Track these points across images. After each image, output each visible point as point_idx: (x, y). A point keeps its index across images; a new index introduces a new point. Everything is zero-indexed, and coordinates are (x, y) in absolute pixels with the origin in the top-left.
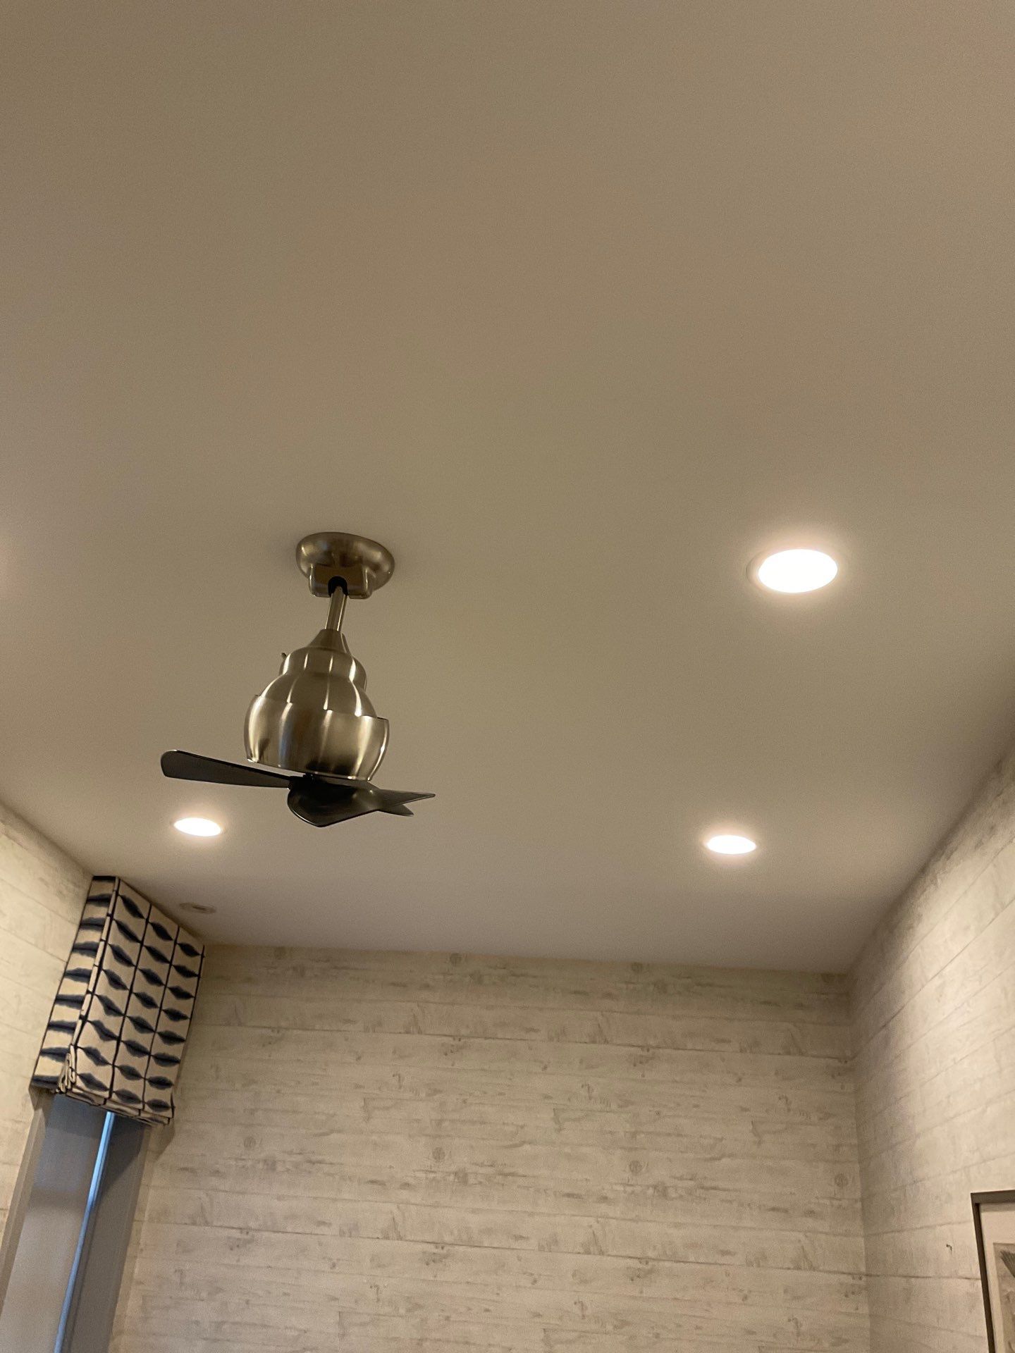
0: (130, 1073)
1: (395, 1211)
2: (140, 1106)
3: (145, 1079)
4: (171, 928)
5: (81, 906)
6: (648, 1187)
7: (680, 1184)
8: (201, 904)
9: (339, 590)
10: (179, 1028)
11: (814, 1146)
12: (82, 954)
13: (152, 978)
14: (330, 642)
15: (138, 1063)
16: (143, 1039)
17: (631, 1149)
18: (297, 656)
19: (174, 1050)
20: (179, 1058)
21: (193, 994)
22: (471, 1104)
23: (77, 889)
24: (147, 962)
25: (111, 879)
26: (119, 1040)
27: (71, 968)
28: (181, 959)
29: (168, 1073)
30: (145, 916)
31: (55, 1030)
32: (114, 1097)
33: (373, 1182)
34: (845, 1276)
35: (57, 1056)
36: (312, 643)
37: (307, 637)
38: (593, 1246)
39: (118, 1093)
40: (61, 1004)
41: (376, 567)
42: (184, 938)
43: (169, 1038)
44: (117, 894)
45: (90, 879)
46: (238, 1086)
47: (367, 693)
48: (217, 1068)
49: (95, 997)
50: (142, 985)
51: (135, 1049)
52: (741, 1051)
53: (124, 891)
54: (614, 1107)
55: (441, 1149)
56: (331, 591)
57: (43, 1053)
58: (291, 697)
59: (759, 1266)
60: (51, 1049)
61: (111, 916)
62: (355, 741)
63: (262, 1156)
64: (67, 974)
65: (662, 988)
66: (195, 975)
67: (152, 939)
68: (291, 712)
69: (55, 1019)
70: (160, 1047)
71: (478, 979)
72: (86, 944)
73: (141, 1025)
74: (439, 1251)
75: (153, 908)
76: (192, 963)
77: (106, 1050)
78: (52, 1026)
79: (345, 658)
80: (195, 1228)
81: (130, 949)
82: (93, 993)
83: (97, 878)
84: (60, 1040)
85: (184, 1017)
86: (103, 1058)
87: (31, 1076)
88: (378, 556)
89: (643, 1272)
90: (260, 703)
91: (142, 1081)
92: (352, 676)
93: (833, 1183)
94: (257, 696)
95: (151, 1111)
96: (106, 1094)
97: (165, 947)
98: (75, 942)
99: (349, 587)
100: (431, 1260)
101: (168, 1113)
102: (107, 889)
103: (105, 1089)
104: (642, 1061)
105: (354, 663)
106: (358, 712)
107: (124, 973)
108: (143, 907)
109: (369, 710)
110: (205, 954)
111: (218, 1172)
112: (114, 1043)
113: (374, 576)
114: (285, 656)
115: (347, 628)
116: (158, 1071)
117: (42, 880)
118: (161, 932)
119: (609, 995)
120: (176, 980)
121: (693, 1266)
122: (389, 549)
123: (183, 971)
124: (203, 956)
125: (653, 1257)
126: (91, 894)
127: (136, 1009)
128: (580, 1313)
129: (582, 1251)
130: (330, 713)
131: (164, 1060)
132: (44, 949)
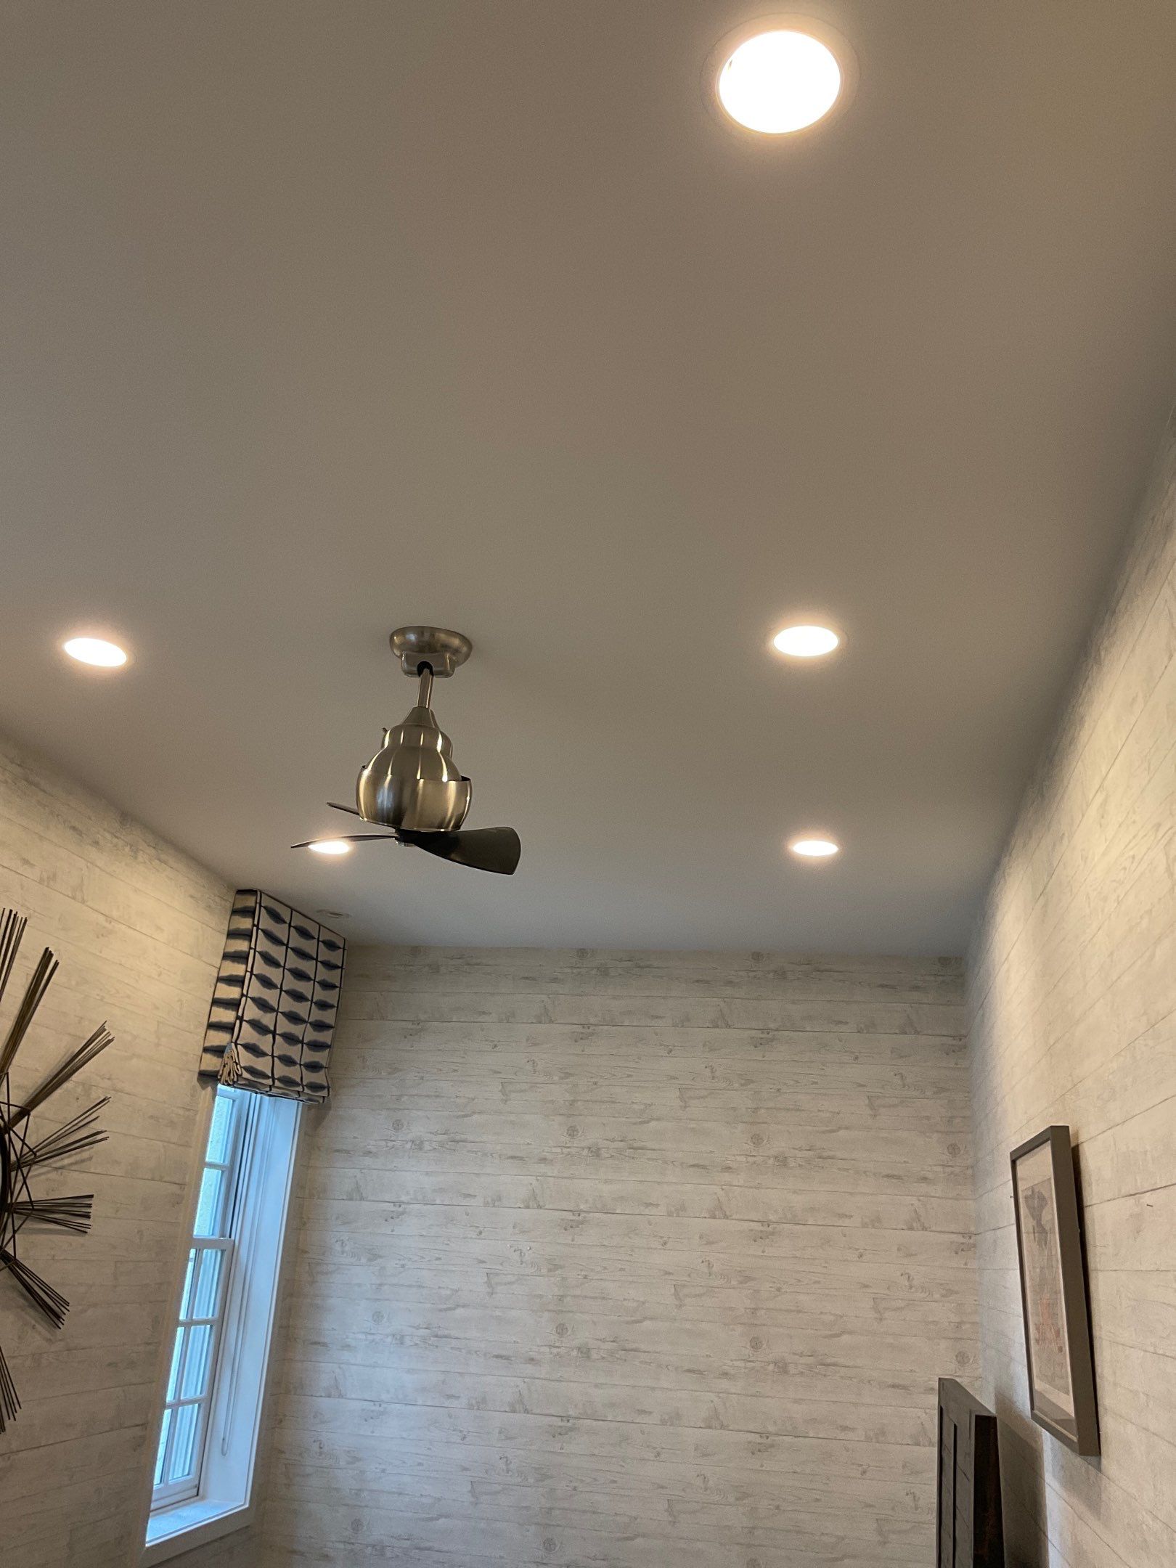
0: (288, 1061)
1: (534, 1182)
2: (300, 1089)
3: (300, 1065)
4: (313, 929)
5: (228, 917)
6: (769, 1157)
7: (799, 1154)
8: (336, 911)
9: (426, 671)
10: (328, 1017)
11: (928, 1118)
12: (233, 961)
13: (299, 975)
14: (421, 720)
15: (294, 1052)
16: (297, 1030)
17: (752, 1123)
18: (395, 732)
19: (325, 1037)
20: (329, 1044)
21: (338, 984)
22: (602, 1086)
23: (223, 902)
24: (294, 962)
25: (252, 892)
26: (274, 1033)
27: (223, 974)
28: (325, 954)
29: (321, 1057)
30: (288, 922)
31: (214, 1030)
32: (277, 1083)
33: (512, 1157)
34: (955, 1235)
35: (218, 1053)
36: (407, 720)
37: (400, 715)
38: (718, 1211)
39: (279, 1079)
40: (218, 1006)
41: (456, 651)
42: (325, 936)
43: (320, 1026)
44: (260, 906)
45: (233, 893)
46: (384, 1074)
47: (453, 760)
48: (364, 1058)
49: (248, 999)
50: (291, 983)
51: (290, 1039)
52: (859, 1032)
53: (266, 902)
54: (736, 1085)
55: (575, 1127)
56: (420, 672)
57: (206, 1050)
58: (392, 769)
59: (873, 1227)
60: (212, 1047)
61: (257, 926)
62: (445, 801)
63: (410, 1137)
64: (220, 979)
65: (781, 975)
66: (338, 967)
67: (296, 941)
68: (391, 780)
69: (213, 1019)
70: (311, 1035)
71: (604, 971)
72: (235, 952)
73: (294, 1018)
74: (576, 1218)
75: (294, 912)
76: (335, 957)
77: (265, 1043)
78: (211, 1026)
79: (433, 732)
80: (350, 1202)
81: (277, 952)
82: (247, 996)
83: (241, 892)
84: (219, 1038)
85: (332, 1006)
86: (262, 1051)
87: (197, 1070)
88: (456, 642)
89: (765, 1233)
90: (366, 773)
91: (298, 1066)
92: (439, 748)
93: (946, 1151)
94: (364, 767)
95: (309, 1092)
96: (269, 1082)
97: (309, 947)
98: (224, 949)
99: (434, 669)
100: (568, 1226)
101: (324, 1093)
102: (250, 902)
103: (266, 1077)
104: (764, 1040)
105: (440, 736)
106: (445, 778)
107: (274, 974)
108: (285, 914)
109: (454, 775)
110: (346, 947)
111: (370, 1152)
112: (270, 1036)
113: (454, 658)
114: (386, 731)
115: (436, 705)
116: (310, 1056)
117: (192, 897)
118: (304, 933)
119: (730, 983)
120: (323, 974)
121: (813, 1228)
122: (466, 636)
123: (329, 965)
124: (344, 949)
125: (774, 1220)
126: (236, 907)
127: (288, 1004)
128: (706, 1270)
129: (707, 1215)
130: (422, 781)
131: (316, 1046)
132: (199, 958)
